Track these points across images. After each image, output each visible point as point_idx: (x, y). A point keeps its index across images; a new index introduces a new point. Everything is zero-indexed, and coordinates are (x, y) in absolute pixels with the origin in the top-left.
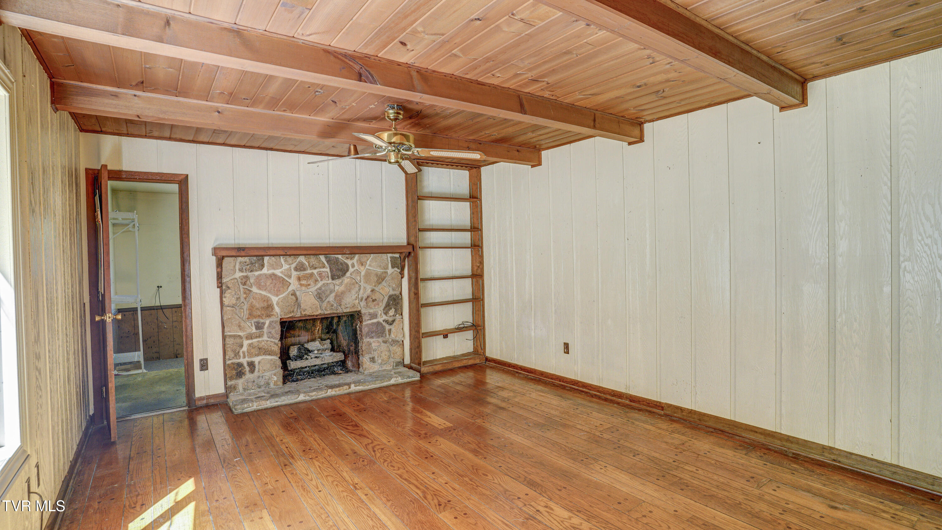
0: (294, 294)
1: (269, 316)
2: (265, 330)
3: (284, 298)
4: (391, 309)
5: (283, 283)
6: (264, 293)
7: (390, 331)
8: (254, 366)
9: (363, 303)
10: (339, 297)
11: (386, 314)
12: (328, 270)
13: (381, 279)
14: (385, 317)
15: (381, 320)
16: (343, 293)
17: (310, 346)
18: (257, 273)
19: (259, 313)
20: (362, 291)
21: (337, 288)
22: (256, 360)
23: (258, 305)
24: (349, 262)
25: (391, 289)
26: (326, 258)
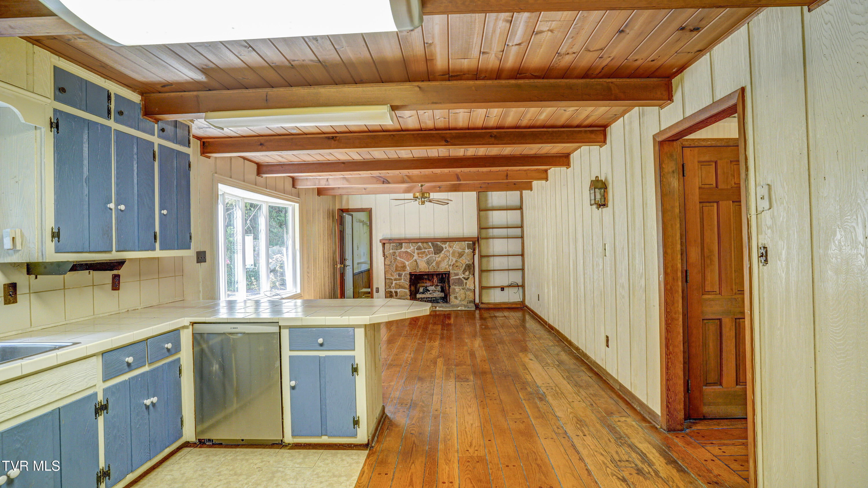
0: (416, 261)
1: (404, 271)
2: (402, 277)
3: (411, 263)
4: (467, 271)
5: (411, 255)
6: (402, 260)
7: (466, 283)
8: (397, 293)
9: (451, 268)
10: (438, 264)
11: (464, 274)
12: (432, 250)
13: (461, 255)
14: (463, 276)
15: (461, 277)
16: (440, 261)
17: (429, 288)
18: (399, 251)
19: (400, 269)
20: (450, 261)
21: (437, 259)
22: (398, 290)
23: (399, 265)
24: (444, 246)
25: (467, 261)
26: (431, 244)
